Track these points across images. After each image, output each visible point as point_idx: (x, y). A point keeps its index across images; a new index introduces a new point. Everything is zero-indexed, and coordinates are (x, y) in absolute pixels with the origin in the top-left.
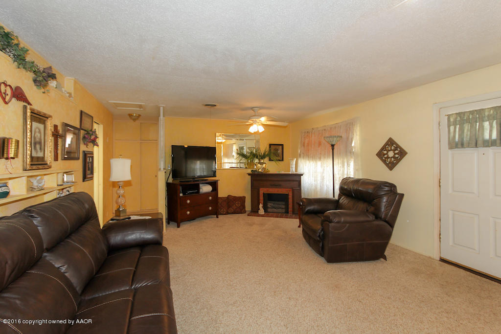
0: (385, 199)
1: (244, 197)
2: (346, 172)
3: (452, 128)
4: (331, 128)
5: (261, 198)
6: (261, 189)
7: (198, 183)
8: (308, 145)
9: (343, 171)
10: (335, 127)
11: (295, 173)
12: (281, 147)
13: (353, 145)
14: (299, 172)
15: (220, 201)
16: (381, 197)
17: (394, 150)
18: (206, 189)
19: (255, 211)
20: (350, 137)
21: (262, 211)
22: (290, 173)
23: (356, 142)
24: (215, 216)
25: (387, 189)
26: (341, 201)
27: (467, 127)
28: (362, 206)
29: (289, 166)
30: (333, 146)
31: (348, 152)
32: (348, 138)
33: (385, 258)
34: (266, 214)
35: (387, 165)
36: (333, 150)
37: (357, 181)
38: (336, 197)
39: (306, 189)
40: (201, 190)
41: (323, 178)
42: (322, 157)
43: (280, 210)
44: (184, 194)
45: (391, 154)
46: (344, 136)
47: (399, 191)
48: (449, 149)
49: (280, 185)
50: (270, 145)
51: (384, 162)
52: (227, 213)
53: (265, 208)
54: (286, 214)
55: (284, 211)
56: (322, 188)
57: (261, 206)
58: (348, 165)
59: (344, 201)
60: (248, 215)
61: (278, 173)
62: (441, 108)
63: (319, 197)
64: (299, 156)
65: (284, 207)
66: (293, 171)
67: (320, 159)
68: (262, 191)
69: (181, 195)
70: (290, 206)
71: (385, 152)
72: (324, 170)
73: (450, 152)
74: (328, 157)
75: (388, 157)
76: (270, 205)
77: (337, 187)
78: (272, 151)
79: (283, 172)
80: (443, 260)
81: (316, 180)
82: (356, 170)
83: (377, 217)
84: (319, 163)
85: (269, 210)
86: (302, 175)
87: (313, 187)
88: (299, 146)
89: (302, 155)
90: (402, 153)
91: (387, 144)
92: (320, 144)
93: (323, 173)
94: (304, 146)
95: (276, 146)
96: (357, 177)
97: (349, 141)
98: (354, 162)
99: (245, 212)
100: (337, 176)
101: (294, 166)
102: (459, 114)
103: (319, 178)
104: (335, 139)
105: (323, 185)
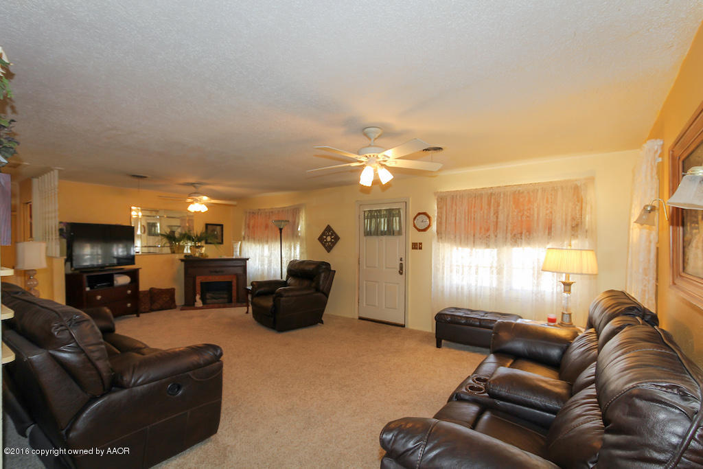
0: (323, 275)
1: (174, 289)
2: (293, 254)
3: (366, 220)
4: (279, 211)
5: (198, 288)
6: (197, 278)
7: (111, 272)
8: (253, 227)
9: (290, 254)
10: (283, 211)
11: (239, 257)
12: (218, 228)
13: (299, 229)
14: (244, 256)
15: (141, 295)
16: (320, 274)
17: (331, 236)
18: (122, 280)
19: (189, 304)
20: (297, 222)
21: (199, 303)
22: (234, 257)
23: (301, 227)
24: (135, 315)
25: (324, 267)
26: (288, 282)
27: (373, 221)
28: (306, 283)
29: (232, 250)
30: (281, 230)
31: (294, 235)
32: (294, 222)
33: (322, 322)
34: (205, 306)
35: (326, 248)
36: (281, 233)
37: (302, 262)
38: (284, 279)
39: (251, 275)
40: (115, 282)
41: (270, 262)
42: (269, 240)
43: (221, 300)
44: (91, 287)
45: (329, 239)
46: (291, 220)
47: (332, 269)
48: (365, 235)
49: (222, 272)
50: (207, 225)
51: (324, 245)
52: (152, 310)
53: (203, 299)
54: (229, 302)
55: (226, 300)
56: (269, 272)
57: (198, 297)
58: (295, 248)
59: (290, 281)
60: (181, 310)
61: (219, 258)
62: (361, 205)
63: (266, 279)
64: (242, 239)
65: (226, 296)
66: (237, 255)
67: (267, 242)
68: (199, 280)
69: (88, 289)
70: (234, 294)
71: (325, 237)
72: (271, 253)
73: (365, 238)
74: (276, 240)
75: (327, 242)
76: (208, 295)
77: (285, 270)
78: (209, 232)
79: (225, 257)
80: (361, 318)
81: (262, 265)
82: (301, 253)
83: (317, 290)
84: (266, 247)
85: (208, 301)
86: (248, 259)
87: (260, 273)
88: (243, 227)
89: (246, 238)
90: (337, 238)
91: (326, 230)
92: (267, 227)
93: (270, 256)
94: (249, 227)
95: (214, 227)
96: (303, 259)
97: (294, 226)
98: (300, 246)
99: (175, 307)
100: (284, 260)
101: (238, 250)
102: (370, 211)
103: (266, 262)
104: (283, 223)
105: (271, 269)
